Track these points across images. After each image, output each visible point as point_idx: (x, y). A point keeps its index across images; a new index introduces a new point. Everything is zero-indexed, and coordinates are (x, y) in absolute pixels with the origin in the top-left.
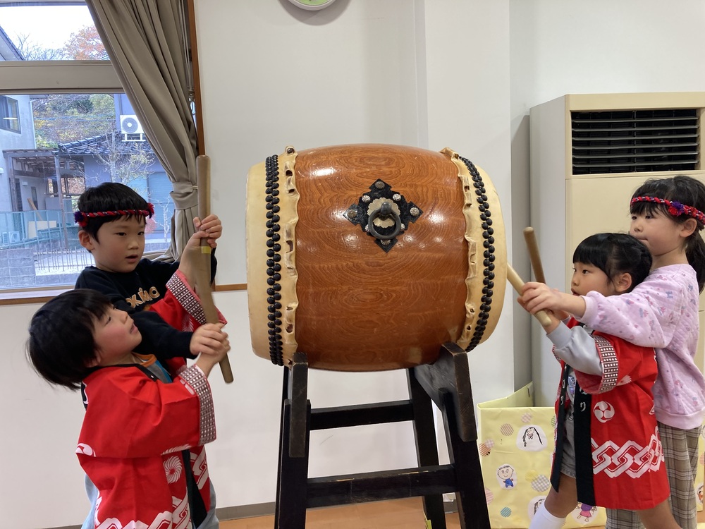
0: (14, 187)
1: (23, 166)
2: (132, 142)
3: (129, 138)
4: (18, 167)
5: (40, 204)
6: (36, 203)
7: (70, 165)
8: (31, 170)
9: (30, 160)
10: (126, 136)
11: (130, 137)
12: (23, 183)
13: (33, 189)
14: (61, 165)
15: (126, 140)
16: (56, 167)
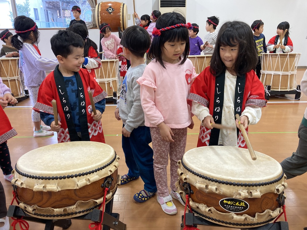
0: (46, 13)
1: (49, 5)
4: (47, 5)
5: (55, 20)
6: (53, 20)
7: (65, 5)
8: (51, 7)
9: (51, 3)
12: (49, 12)
13: (53, 14)
14: (62, 5)
16: (60, 6)
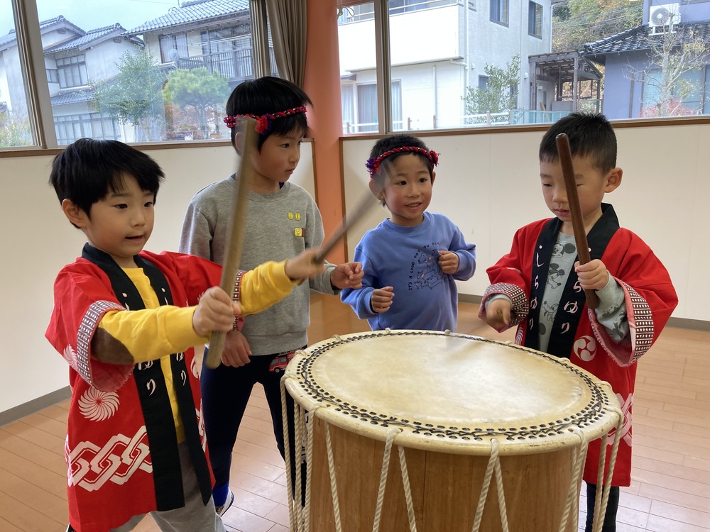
2: (661, 35)
3: (657, 32)
4: (538, 72)
5: (548, 107)
10: (654, 29)
11: (658, 29)
13: (545, 93)
15: (654, 34)
16: (575, 68)
